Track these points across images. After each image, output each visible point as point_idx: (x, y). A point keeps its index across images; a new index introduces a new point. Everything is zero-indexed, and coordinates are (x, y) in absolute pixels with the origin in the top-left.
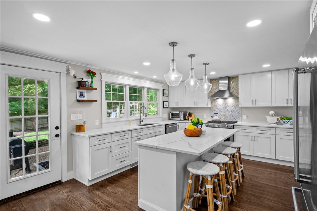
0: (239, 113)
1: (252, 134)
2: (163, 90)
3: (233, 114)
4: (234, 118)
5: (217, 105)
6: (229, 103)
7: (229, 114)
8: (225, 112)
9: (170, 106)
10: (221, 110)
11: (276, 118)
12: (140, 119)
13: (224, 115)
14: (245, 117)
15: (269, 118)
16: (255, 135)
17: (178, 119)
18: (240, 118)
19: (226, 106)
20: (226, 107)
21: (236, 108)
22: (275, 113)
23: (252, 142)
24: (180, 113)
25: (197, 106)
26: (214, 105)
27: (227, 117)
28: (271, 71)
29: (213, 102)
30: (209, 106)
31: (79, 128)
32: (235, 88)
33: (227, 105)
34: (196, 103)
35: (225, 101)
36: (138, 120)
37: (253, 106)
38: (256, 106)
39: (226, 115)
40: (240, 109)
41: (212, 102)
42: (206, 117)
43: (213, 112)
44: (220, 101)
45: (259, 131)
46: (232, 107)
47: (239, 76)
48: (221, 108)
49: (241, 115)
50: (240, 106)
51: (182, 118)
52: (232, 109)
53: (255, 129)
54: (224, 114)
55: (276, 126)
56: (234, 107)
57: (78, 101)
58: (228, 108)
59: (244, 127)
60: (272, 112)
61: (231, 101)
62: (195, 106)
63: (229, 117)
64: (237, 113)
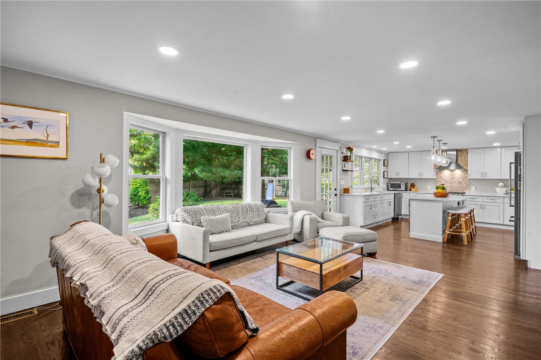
1: (481, 203)
2: (384, 160)
3: (461, 185)
4: (462, 190)
5: (443, 177)
6: (457, 175)
7: (456, 186)
8: (451, 183)
9: (389, 177)
10: (448, 182)
11: (505, 189)
12: (371, 188)
13: (451, 186)
14: (473, 188)
15: (498, 189)
16: (484, 203)
17: (398, 189)
18: (468, 189)
19: (453, 178)
21: (463, 179)
22: (504, 185)
23: (481, 210)
24: (401, 184)
25: (422, 177)
26: (440, 177)
27: (454, 188)
28: (501, 147)
29: (439, 173)
30: (435, 178)
31: (346, 191)
32: (464, 161)
34: (420, 174)
36: (369, 188)
37: (483, 178)
38: (486, 178)
40: (468, 180)
41: (437, 174)
42: (430, 189)
43: (438, 183)
44: (446, 173)
45: (489, 200)
46: (460, 178)
47: (469, 150)
48: (448, 179)
49: (468, 186)
50: (469, 178)
51: (404, 189)
52: (460, 180)
53: (484, 198)
55: (505, 195)
57: (343, 170)
58: (455, 180)
59: (473, 197)
60: (501, 184)
61: (458, 173)
62: (419, 177)
63: (456, 189)
64: (465, 184)
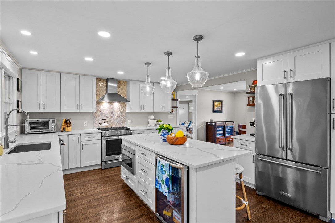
0: (124, 118)
2: (18, 79)
3: (119, 119)
4: (120, 124)
5: (102, 110)
6: (115, 108)
7: (114, 120)
8: (111, 118)
10: (106, 115)
15: (150, 122)
18: (125, 123)
19: (111, 110)
20: (112, 112)
21: (121, 113)
22: (155, 117)
25: (81, 111)
26: (98, 110)
27: (113, 122)
30: (94, 110)
32: (121, 93)
33: (113, 110)
34: (79, 106)
35: (111, 105)
37: (141, 111)
39: (112, 121)
40: (125, 114)
43: (96, 117)
44: (105, 105)
46: (118, 112)
47: (131, 81)
48: (107, 113)
49: (125, 120)
50: (126, 111)
51: (54, 130)
52: (118, 114)
54: (110, 120)
56: (120, 112)
58: (114, 113)
61: (117, 105)
63: (115, 123)
64: (122, 118)
